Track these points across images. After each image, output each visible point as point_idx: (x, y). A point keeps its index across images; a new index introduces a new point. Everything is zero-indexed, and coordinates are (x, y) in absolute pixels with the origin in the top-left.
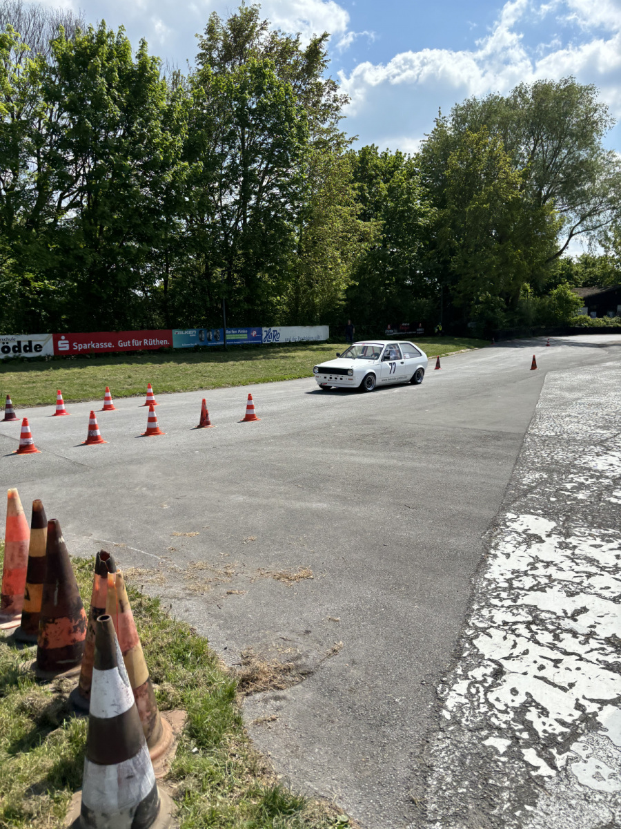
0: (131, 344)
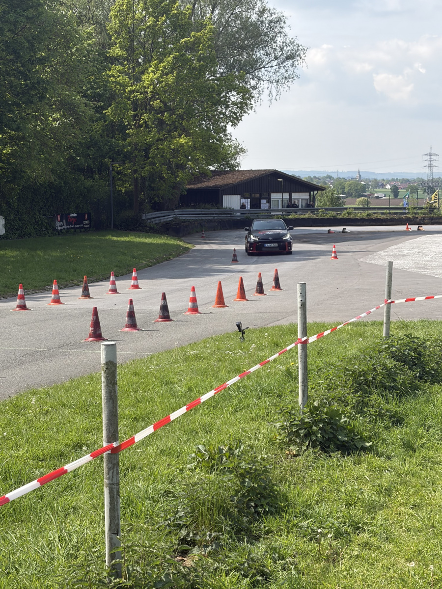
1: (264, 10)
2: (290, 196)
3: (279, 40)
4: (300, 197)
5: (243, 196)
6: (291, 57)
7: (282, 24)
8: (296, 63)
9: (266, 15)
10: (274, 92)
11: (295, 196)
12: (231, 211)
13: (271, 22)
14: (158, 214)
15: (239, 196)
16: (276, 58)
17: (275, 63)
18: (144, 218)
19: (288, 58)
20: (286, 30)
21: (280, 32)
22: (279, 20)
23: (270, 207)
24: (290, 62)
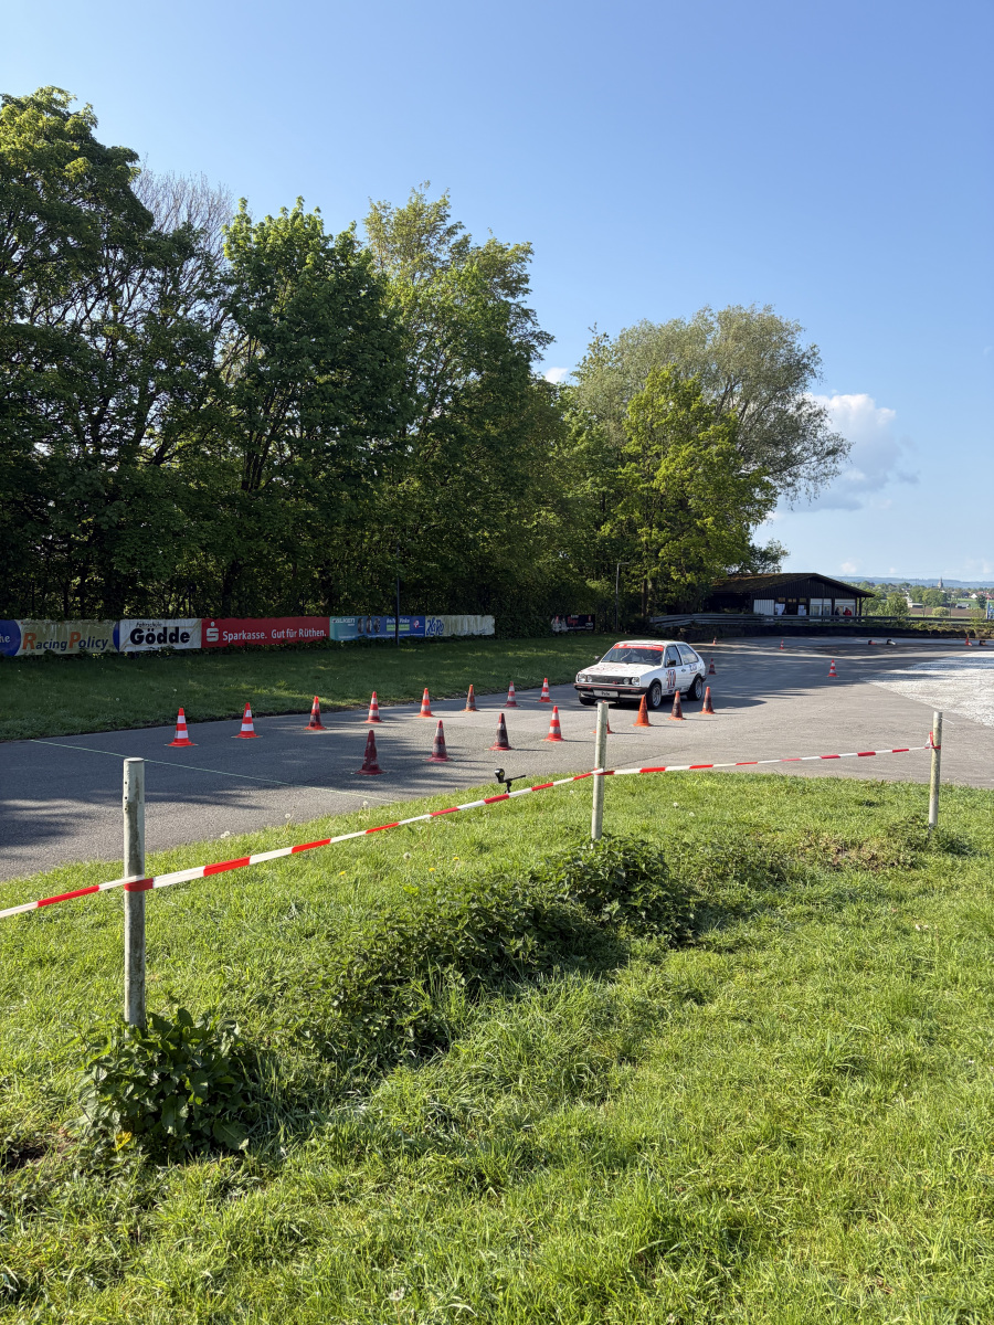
0: (285, 634)
1: (803, 403)
2: (833, 603)
3: (820, 435)
4: (844, 604)
5: (777, 601)
6: (833, 452)
7: (823, 417)
8: (838, 459)
9: (804, 409)
10: (812, 489)
11: (838, 602)
12: (761, 617)
13: (810, 415)
14: (671, 617)
15: (773, 601)
16: (815, 453)
17: (815, 458)
18: (651, 621)
19: (828, 454)
20: (827, 423)
21: (820, 426)
22: (819, 414)
23: (808, 613)
24: (830, 458)
